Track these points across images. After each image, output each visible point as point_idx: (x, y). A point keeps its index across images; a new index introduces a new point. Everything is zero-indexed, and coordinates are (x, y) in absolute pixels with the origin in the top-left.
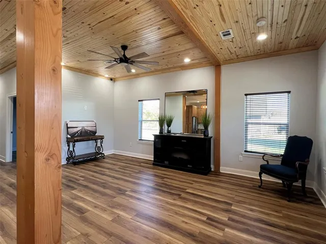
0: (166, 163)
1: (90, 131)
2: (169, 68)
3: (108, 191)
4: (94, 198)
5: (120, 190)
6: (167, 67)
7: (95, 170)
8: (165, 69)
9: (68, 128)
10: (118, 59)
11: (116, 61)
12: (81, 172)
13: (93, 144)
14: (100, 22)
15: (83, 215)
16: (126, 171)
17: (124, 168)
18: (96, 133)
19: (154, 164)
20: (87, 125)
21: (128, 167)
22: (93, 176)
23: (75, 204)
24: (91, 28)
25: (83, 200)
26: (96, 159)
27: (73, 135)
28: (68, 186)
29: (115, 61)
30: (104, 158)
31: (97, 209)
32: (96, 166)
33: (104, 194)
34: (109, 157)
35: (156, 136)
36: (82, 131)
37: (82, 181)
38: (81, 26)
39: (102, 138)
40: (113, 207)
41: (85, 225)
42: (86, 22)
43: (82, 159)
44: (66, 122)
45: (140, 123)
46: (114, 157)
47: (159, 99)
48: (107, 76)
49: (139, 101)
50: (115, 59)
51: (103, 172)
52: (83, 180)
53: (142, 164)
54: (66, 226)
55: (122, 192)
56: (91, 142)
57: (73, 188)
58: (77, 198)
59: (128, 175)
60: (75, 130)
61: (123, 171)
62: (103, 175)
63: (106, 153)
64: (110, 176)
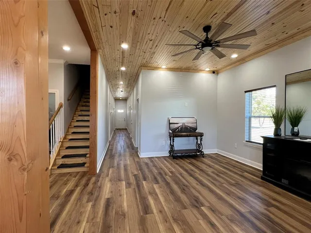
0: (285, 182)
1: (190, 128)
2: (292, 36)
3: (183, 197)
4: (166, 200)
5: (197, 200)
6: (285, 35)
7: (187, 168)
8: (283, 40)
9: (170, 124)
10: (198, 45)
11: (199, 48)
12: (174, 167)
13: (194, 140)
14: (167, 10)
15: (145, 216)
16: (217, 178)
17: (218, 173)
18: (197, 129)
19: (262, 178)
20: (187, 122)
21: (224, 173)
22: (181, 174)
23: (148, 200)
24: (164, 21)
25: (156, 199)
26: (195, 157)
27: (174, 131)
28: (155, 178)
29: (197, 48)
30: (203, 157)
31: (160, 215)
32: (190, 163)
33: (178, 200)
34: (210, 156)
35: (266, 139)
36: (182, 127)
37: (169, 178)
38: (155, 23)
39: (201, 135)
40: (175, 220)
41: (139, 229)
42: (156, 16)
43: (180, 154)
44: (169, 118)
45: (247, 120)
46: (216, 158)
47: (275, 86)
48: (208, 69)
49: (246, 92)
50: (196, 46)
51: (192, 173)
52: (169, 176)
53: (246, 174)
54: (126, 221)
55: (197, 205)
56: (192, 138)
57: (157, 182)
58: (153, 193)
59: (217, 184)
60: (176, 126)
61: (216, 177)
62: (191, 175)
63: (206, 151)
64: (196, 179)
